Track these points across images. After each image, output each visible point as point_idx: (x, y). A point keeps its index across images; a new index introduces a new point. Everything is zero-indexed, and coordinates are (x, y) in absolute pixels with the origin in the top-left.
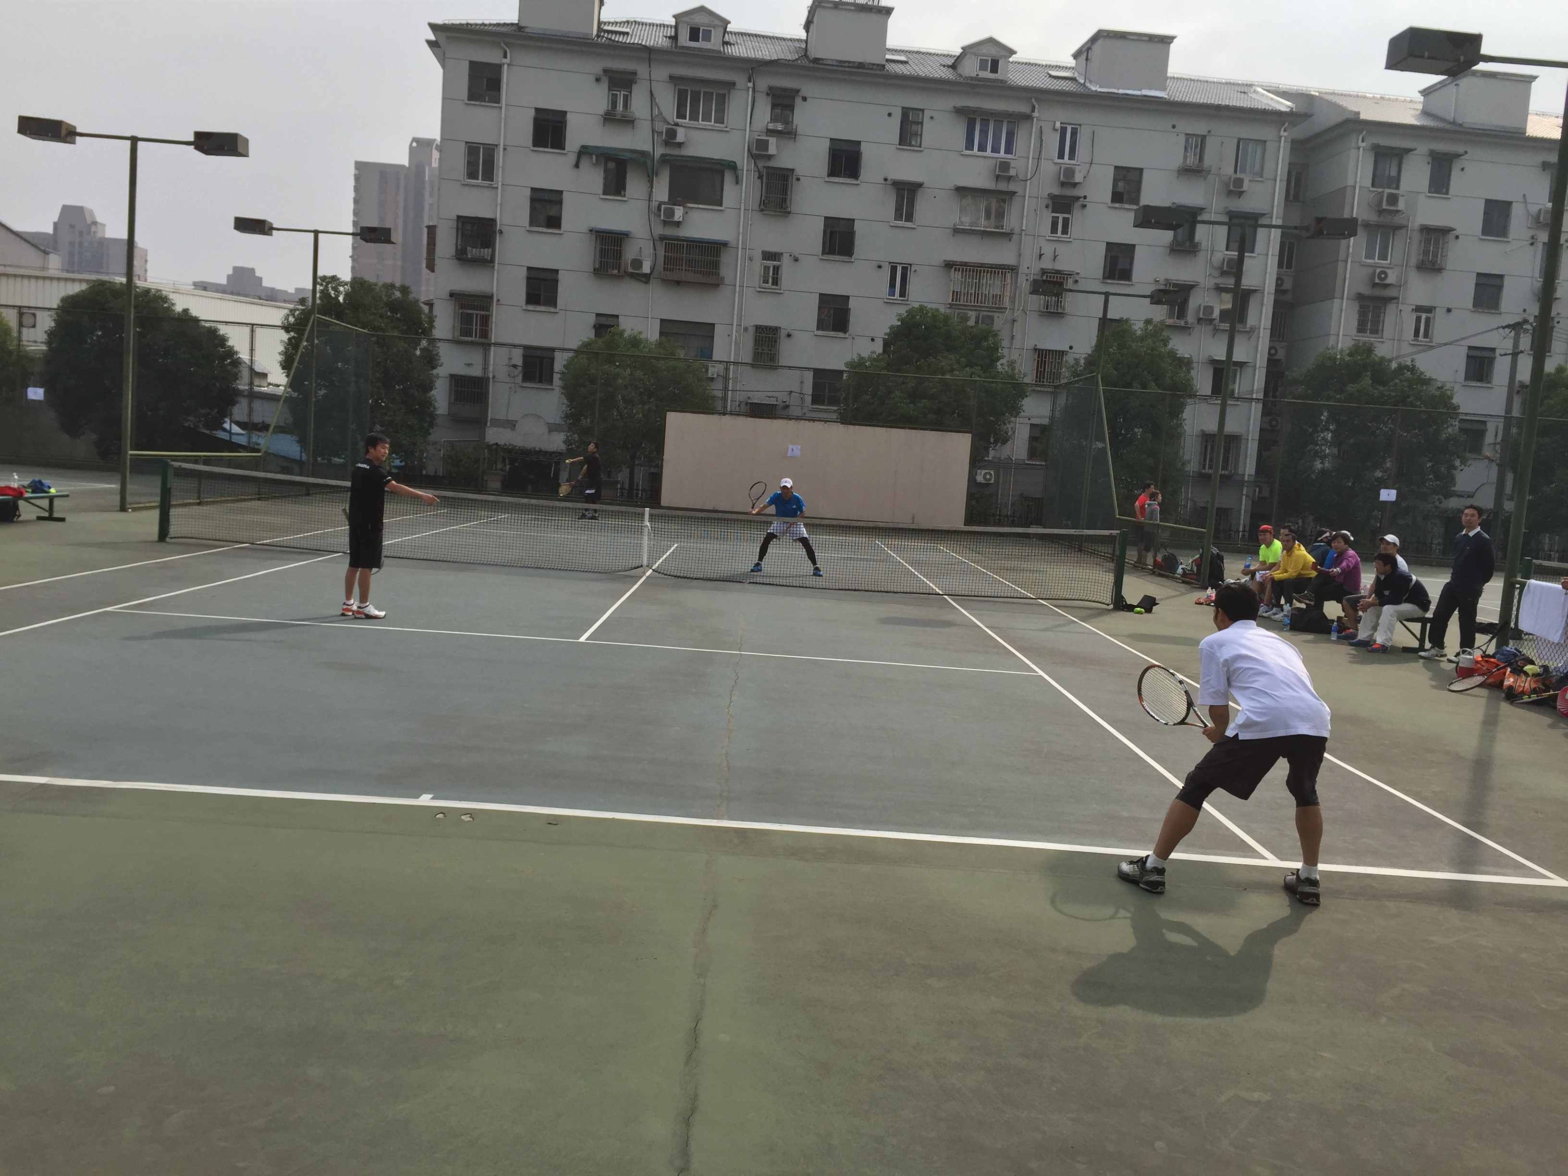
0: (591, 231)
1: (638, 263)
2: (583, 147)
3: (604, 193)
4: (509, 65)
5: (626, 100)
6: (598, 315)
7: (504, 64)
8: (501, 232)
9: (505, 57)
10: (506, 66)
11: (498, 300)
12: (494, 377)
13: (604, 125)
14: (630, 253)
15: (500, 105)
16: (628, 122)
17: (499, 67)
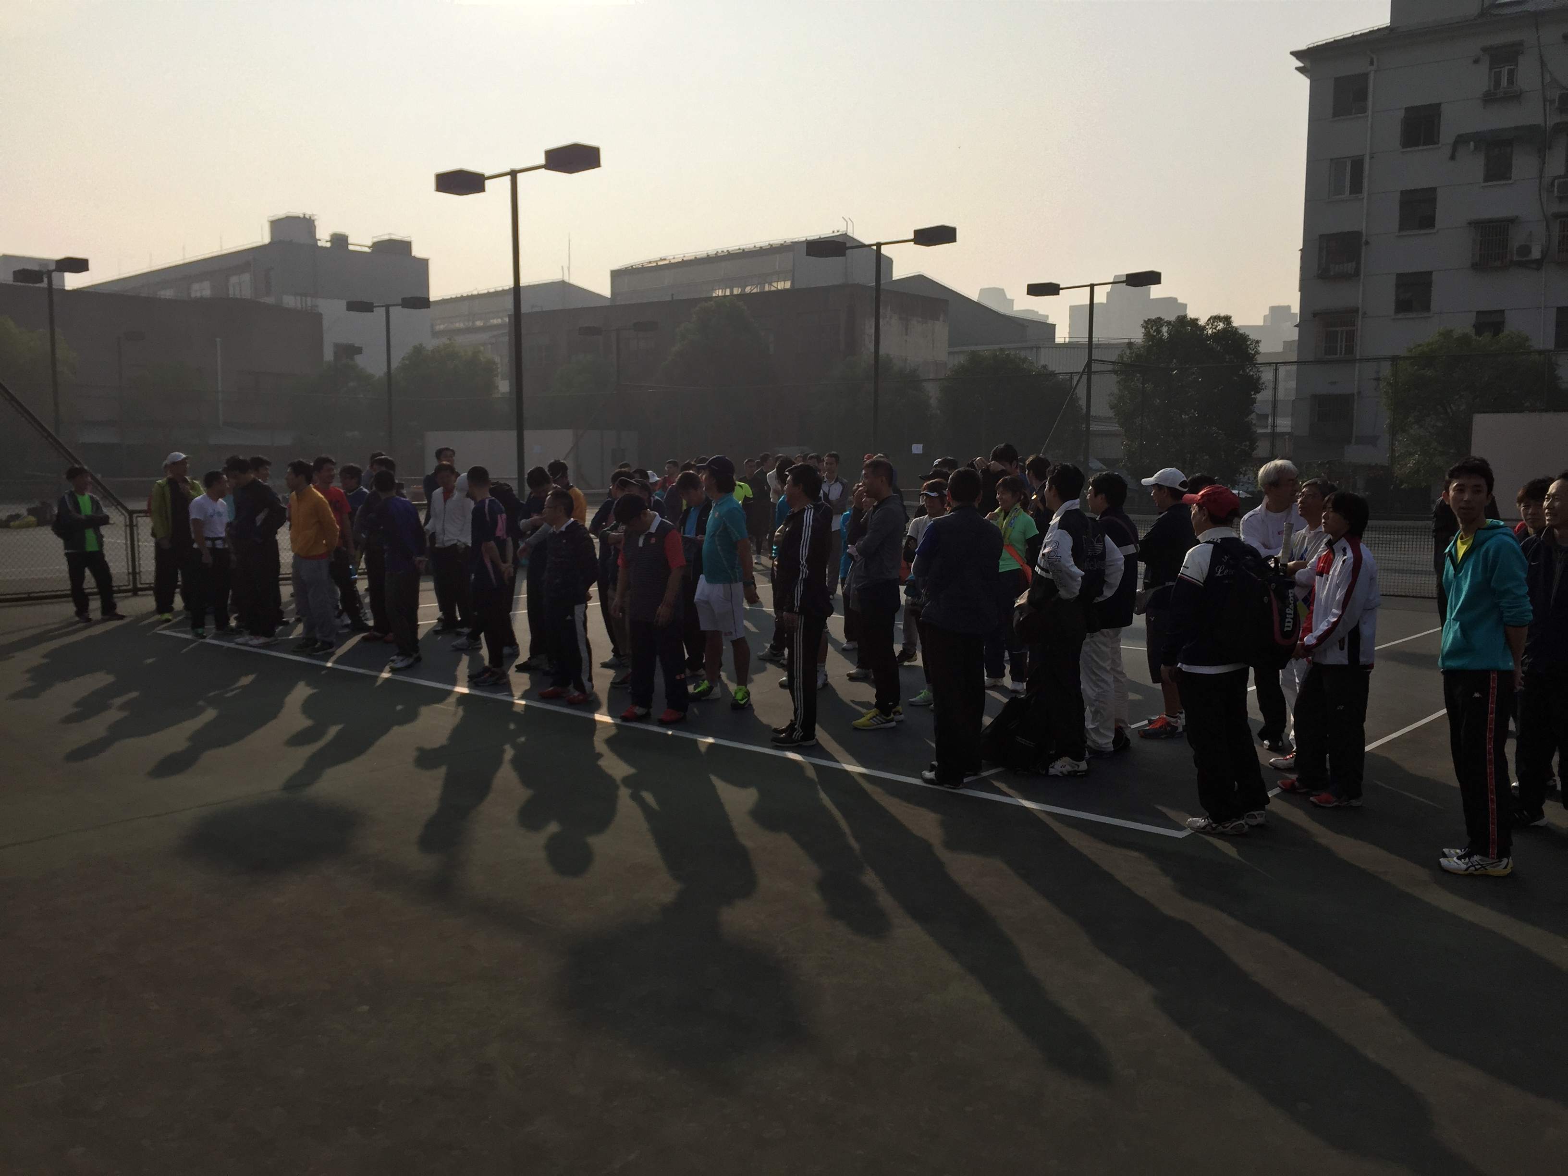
0: (1470, 223)
1: (1525, 250)
2: (1460, 136)
3: (1486, 181)
4: (1376, 71)
5: (1511, 73)
6: (1478, 313)
7: (1370, 71)
8: (1367, 243)
9: (1372, 63)
10: (1373, 72)
11: (1365, 313)
12: (1359, 393)
13: (1484, 108)
14: (1517, 239)
15: (1367, 114)
16: (1515, 97)
17: (1365, 76)
